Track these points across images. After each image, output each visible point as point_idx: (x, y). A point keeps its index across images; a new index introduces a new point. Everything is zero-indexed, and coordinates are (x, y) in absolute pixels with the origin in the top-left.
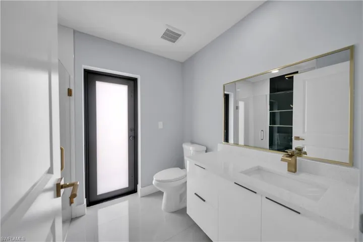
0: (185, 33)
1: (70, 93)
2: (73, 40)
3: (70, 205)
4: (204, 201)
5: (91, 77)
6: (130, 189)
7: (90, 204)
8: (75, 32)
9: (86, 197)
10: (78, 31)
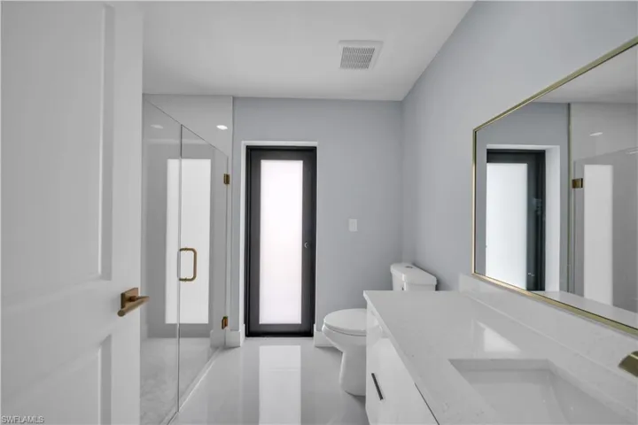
0: (381, 43)
1: (227, 180)
2: (231, 107)
3: (223, 328)
4: (381, 398)
5: (256, 155)
6: (303, 329)
7: (250, 333)
8: (235, 99)
9: (245, 322)
10: (238, 98)
